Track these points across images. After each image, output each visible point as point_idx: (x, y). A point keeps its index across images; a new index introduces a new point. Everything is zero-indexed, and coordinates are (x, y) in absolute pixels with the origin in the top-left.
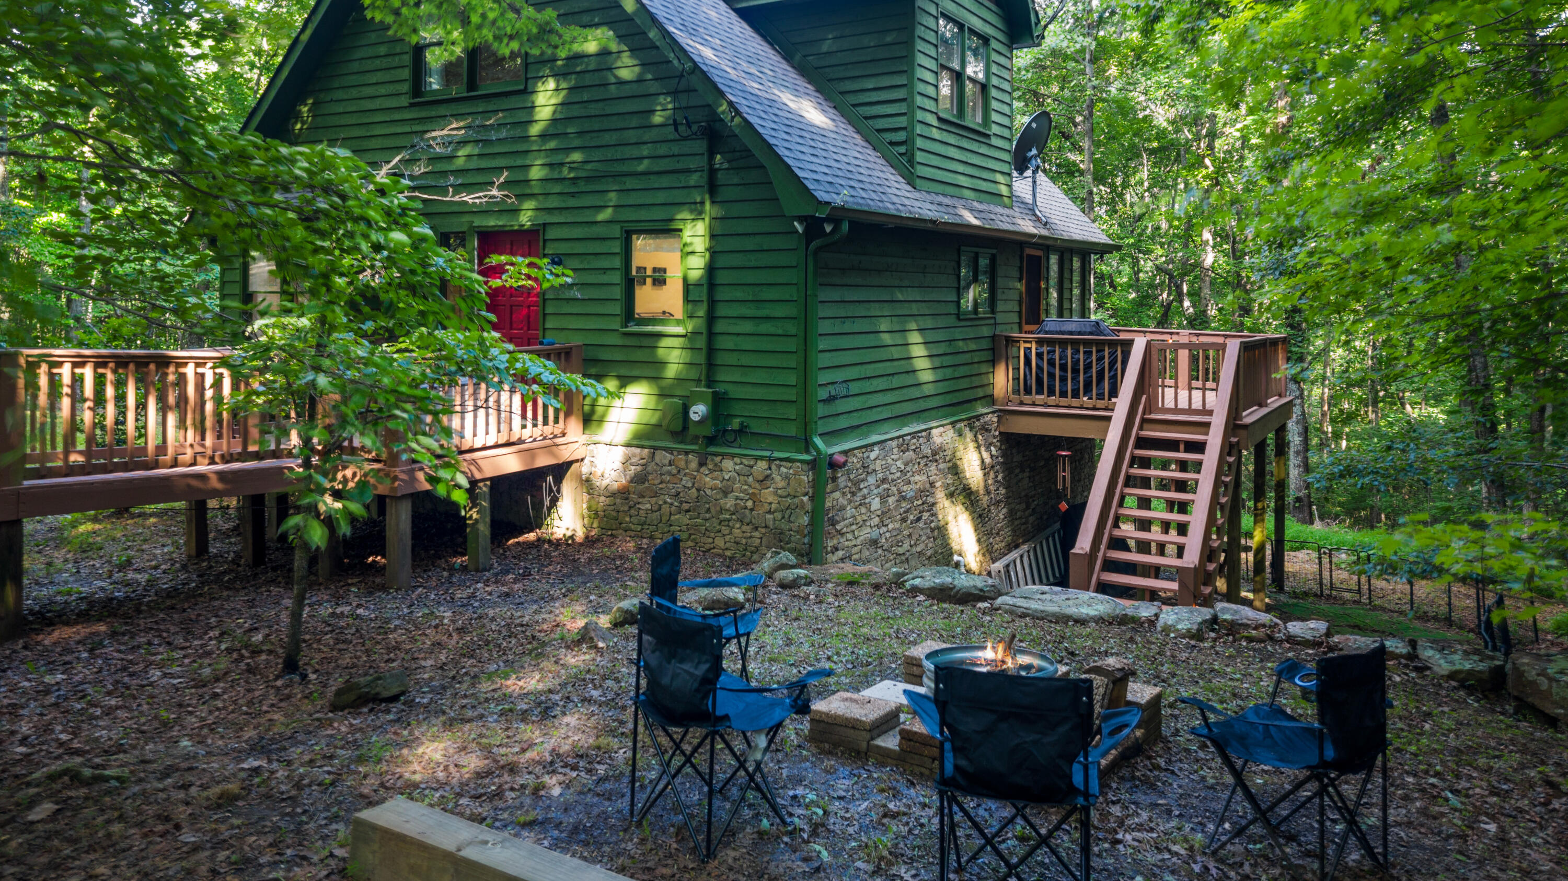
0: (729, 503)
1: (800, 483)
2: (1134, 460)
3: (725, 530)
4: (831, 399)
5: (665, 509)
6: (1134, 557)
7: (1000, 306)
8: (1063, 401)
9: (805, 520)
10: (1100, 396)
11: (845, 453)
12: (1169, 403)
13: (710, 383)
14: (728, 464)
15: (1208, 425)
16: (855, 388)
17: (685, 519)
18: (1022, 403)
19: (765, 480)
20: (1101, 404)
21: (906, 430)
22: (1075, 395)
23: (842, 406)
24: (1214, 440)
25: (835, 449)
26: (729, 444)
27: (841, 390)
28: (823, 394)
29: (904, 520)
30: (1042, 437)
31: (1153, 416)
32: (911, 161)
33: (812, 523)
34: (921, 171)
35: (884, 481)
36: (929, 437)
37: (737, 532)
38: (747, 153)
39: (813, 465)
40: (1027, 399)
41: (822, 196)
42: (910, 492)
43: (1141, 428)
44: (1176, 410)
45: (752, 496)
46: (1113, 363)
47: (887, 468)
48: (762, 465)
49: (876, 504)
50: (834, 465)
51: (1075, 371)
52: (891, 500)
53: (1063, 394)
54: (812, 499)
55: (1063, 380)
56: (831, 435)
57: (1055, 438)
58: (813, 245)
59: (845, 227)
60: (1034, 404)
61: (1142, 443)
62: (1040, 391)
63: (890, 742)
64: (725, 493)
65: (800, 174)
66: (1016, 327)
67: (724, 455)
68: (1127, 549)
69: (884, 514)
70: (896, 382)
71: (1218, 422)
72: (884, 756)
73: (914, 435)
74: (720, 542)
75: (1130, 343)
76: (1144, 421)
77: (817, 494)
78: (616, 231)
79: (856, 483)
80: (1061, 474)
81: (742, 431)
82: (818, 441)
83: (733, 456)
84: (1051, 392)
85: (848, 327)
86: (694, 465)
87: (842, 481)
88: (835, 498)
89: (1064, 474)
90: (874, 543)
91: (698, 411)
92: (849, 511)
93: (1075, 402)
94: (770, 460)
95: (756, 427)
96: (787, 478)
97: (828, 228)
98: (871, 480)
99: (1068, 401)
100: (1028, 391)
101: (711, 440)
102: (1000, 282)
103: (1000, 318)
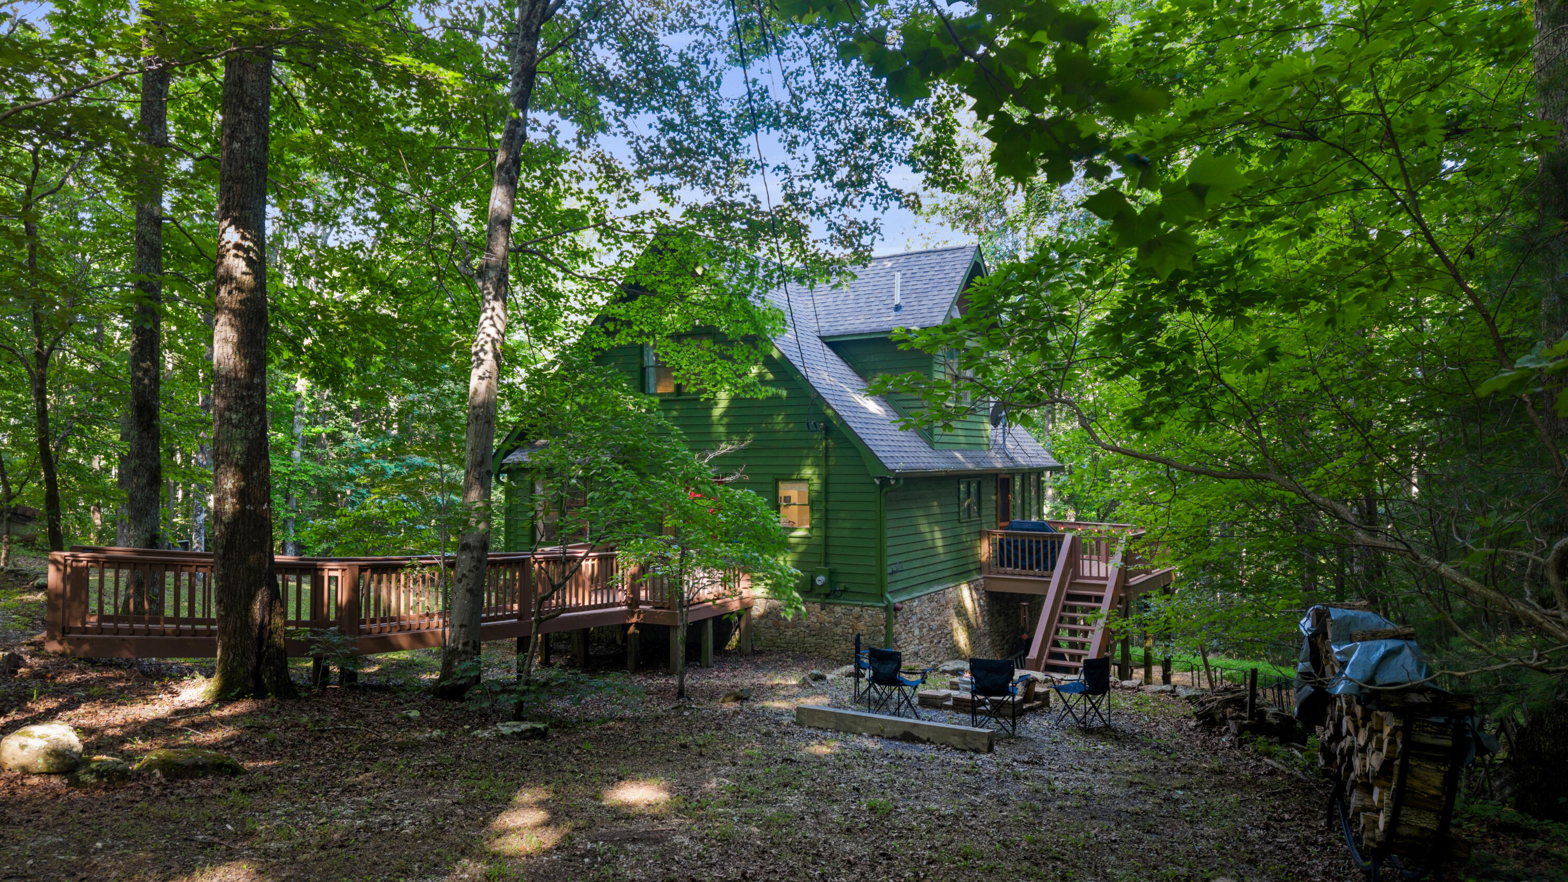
0: (839, 630)
1: (879, 618)
2: (1064, 608)
3: (837, 646)
4: (893, 573)
5: (801, 634)
6: (1068, 663)
7: (984, 512)
8: (1024, 572)
9: (882, 639)
10: (1046, 569)
11: (901, 602)
12: (1087, 573)
13: (826, 564)
14: (838, 609)
15: (1105, 586)
16: (905, 566)
17: (813, 640)
18: (998, 573)
19: (859, 618)
20: (1046, 573)
21: (931, 590)
22: (1031, 568)
23: (899, 576)
24: (1108, 595)
25: (896, 600)
26: (838, 598)
27: (899, 567)
28: (889, 571)
29: (931, 642)
30: (1012, 594)
31: (1078, 581)
32: (931, 434)
33: (886, 641)
34: (936, 438)
35: (921, 619)
36: (944, 594)
37: (843, 646)
38: (847, 440)
39: (886, 609)
40: (1002, 570)
41: (890, 466)
42: (934, 625)
43: (1069, 588)
44: (1091, 578)
45: (852, 627)
46: (1053, 549)
47: (922, 612)
48: (858, 609)
49: (917, 632)
50: (896, 609)
51: (1031, 553)
52: (925, 630)
53: (1024, 567)
54: (886, 627)
55: (1023, 558)
56: (893, 593)
57: (1020, 595)
58: (884, 491)
59: (902, 481)
60: (1006, 574)
61: (1070, 597)
62: (1009, 565)
63: (950, 703)
64: (837, 624)
65: (879, 455)
66: (994, 525)
67: (835, 604)
68: (1065, 659)
69: (921, 638)
70: (926, 562)
71: (1111, 584)
72: (947, 707)
73: (936, 592)
74: (833, 652)
75: (1062, 537)
76: (1071, 583)
77: (888, 626)
78: (770, 479)
79: (907, 620)
80: (1022, 617)
81: (845, 591)
82: (888, 596)
83: (840, 605)
84: (1016, 566)
85: (900, 532)
86: (818, 609)
87: (900, 618)
88: (897, 628)
89: (1025, 616)
90: (916, 654)
91: (820, 580)
92: (904, 635)
93: (1031, 572)
94: (862, 607)
95: (852, 588)
96: (871, 616)
97: (893, 482)
98: (914, 618)
99: (1027, 571)
100: (1002, 565)
101: (827, 596)
102: (984, 497)
103: (984, 520)
